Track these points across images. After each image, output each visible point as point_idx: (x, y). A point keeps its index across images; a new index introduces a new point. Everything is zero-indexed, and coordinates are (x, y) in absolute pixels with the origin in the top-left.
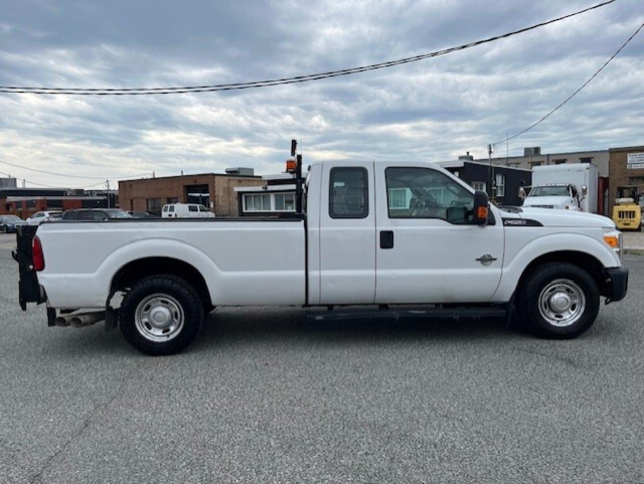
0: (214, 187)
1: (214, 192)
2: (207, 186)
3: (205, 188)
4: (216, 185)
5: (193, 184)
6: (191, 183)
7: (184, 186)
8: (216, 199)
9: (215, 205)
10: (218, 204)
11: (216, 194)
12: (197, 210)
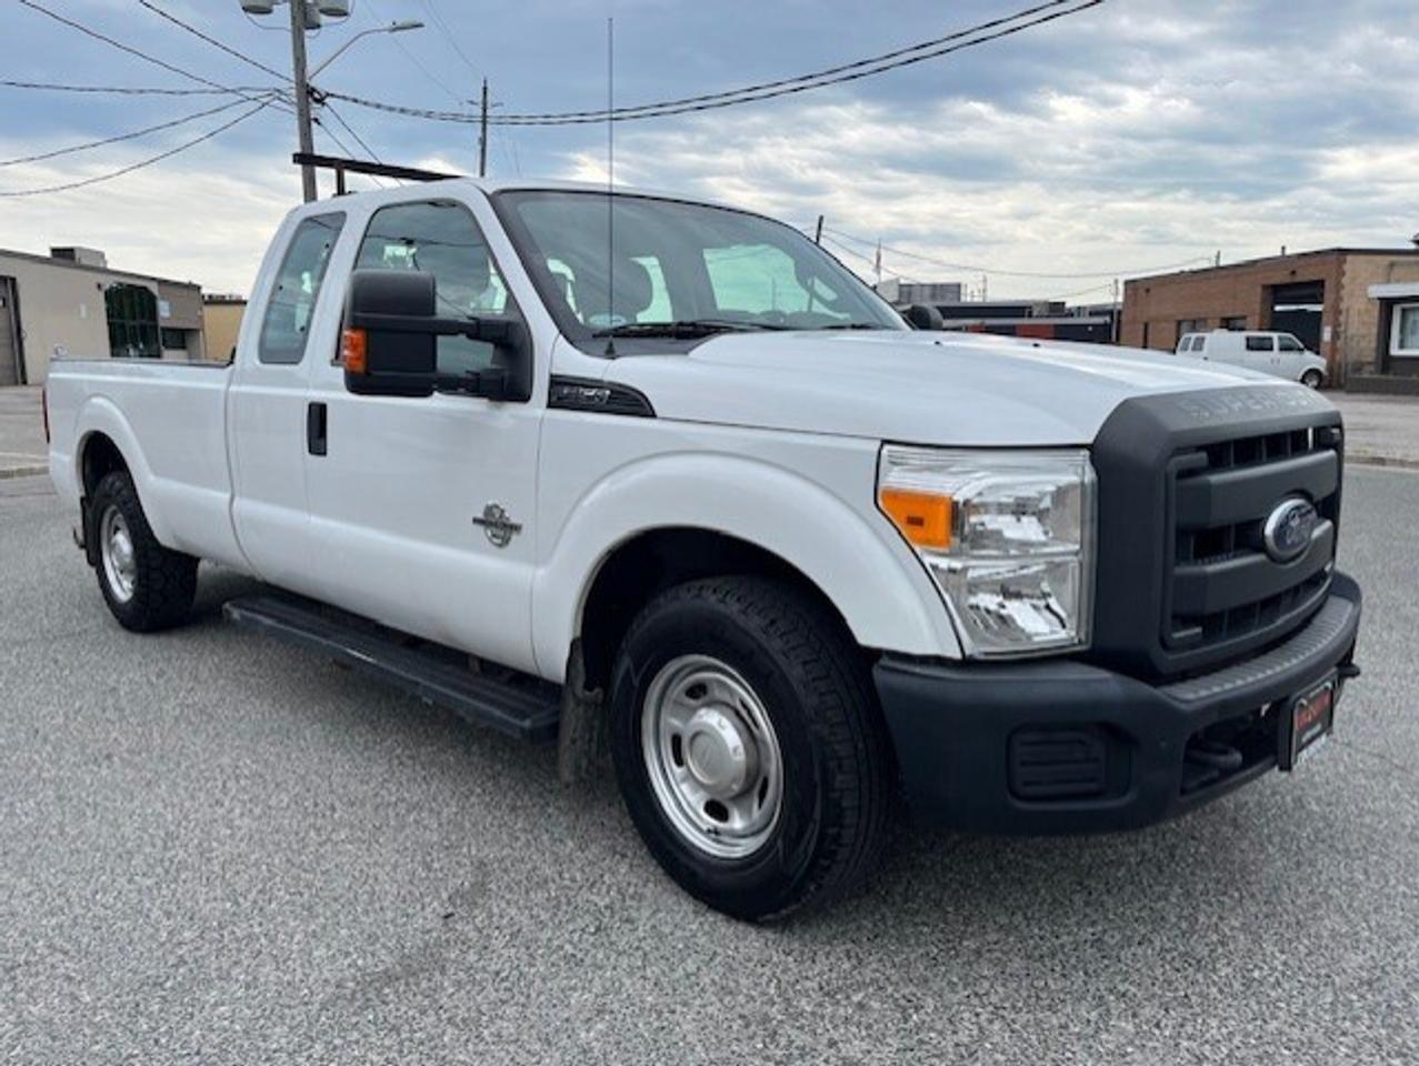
0: (1339, 286)
1: (1339, 299)
2: (1320, 283)
3: (1314, 291)
4: (1345, 280)
5: (1287, 279)
6: (1281, 278)
7: (1265, 287)
8: (1342, 319)
9: (1335, 336)
10: (1345, 331)
11: (1343, 306)
12: (1271, 349)
